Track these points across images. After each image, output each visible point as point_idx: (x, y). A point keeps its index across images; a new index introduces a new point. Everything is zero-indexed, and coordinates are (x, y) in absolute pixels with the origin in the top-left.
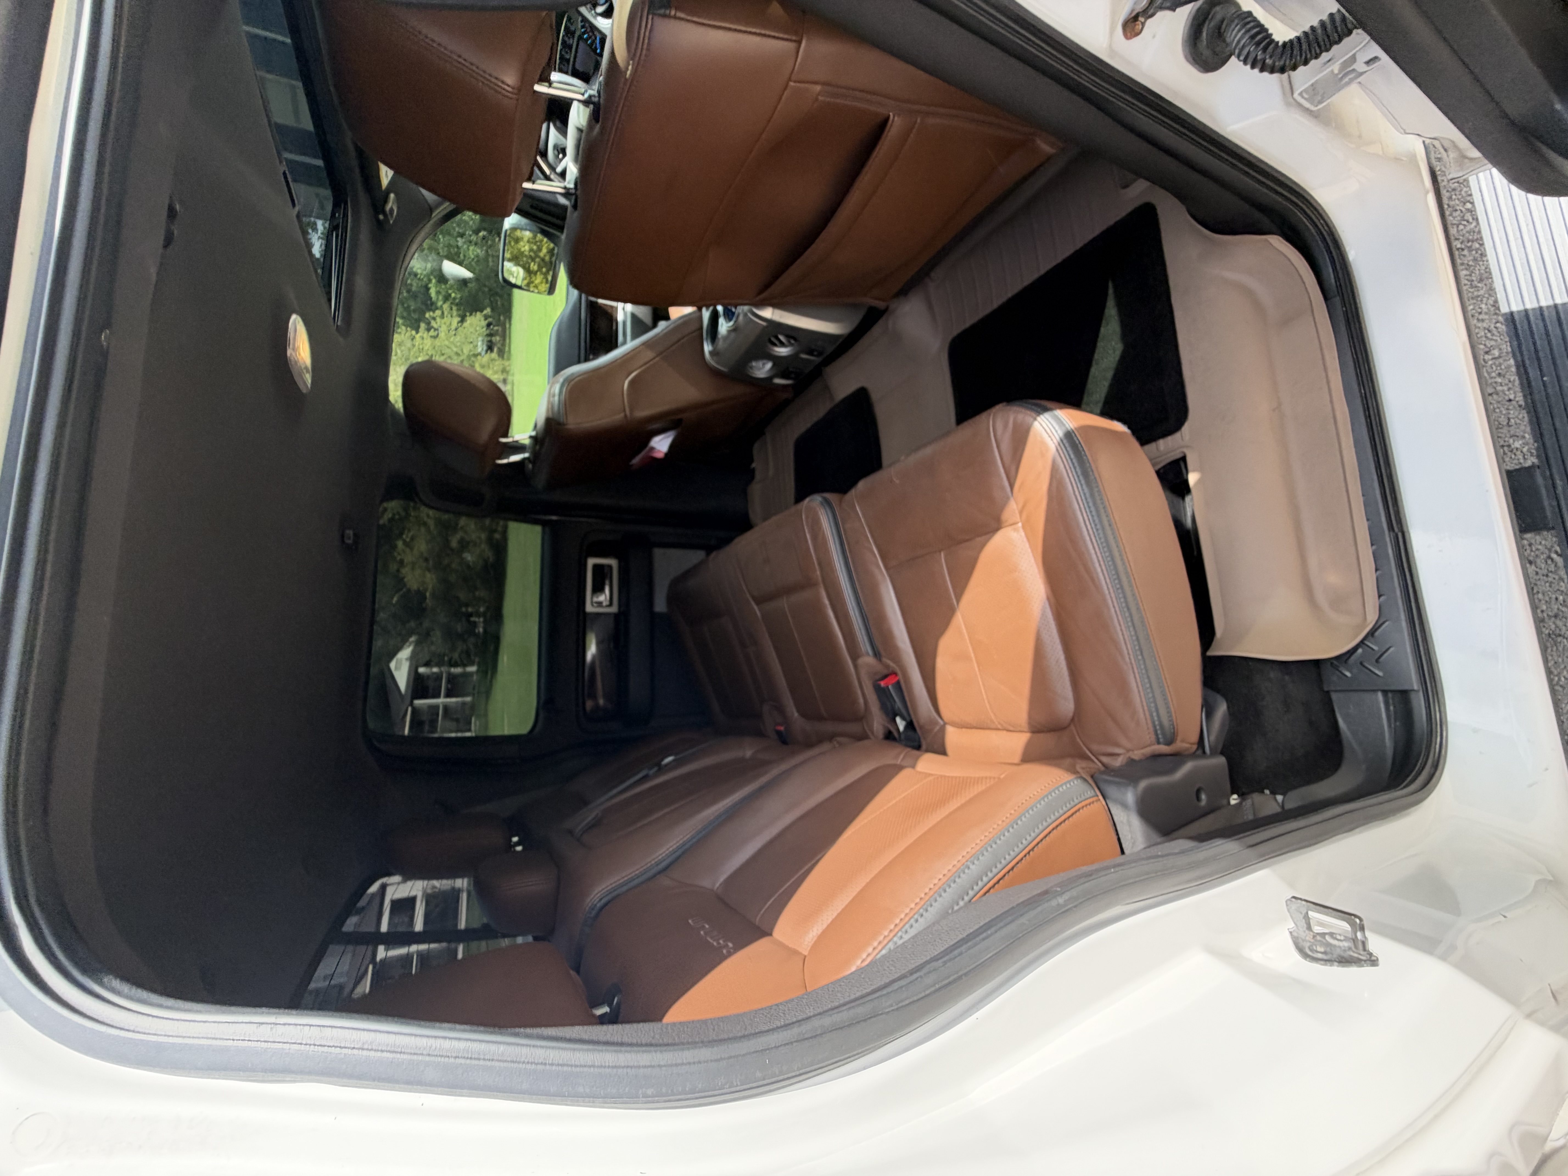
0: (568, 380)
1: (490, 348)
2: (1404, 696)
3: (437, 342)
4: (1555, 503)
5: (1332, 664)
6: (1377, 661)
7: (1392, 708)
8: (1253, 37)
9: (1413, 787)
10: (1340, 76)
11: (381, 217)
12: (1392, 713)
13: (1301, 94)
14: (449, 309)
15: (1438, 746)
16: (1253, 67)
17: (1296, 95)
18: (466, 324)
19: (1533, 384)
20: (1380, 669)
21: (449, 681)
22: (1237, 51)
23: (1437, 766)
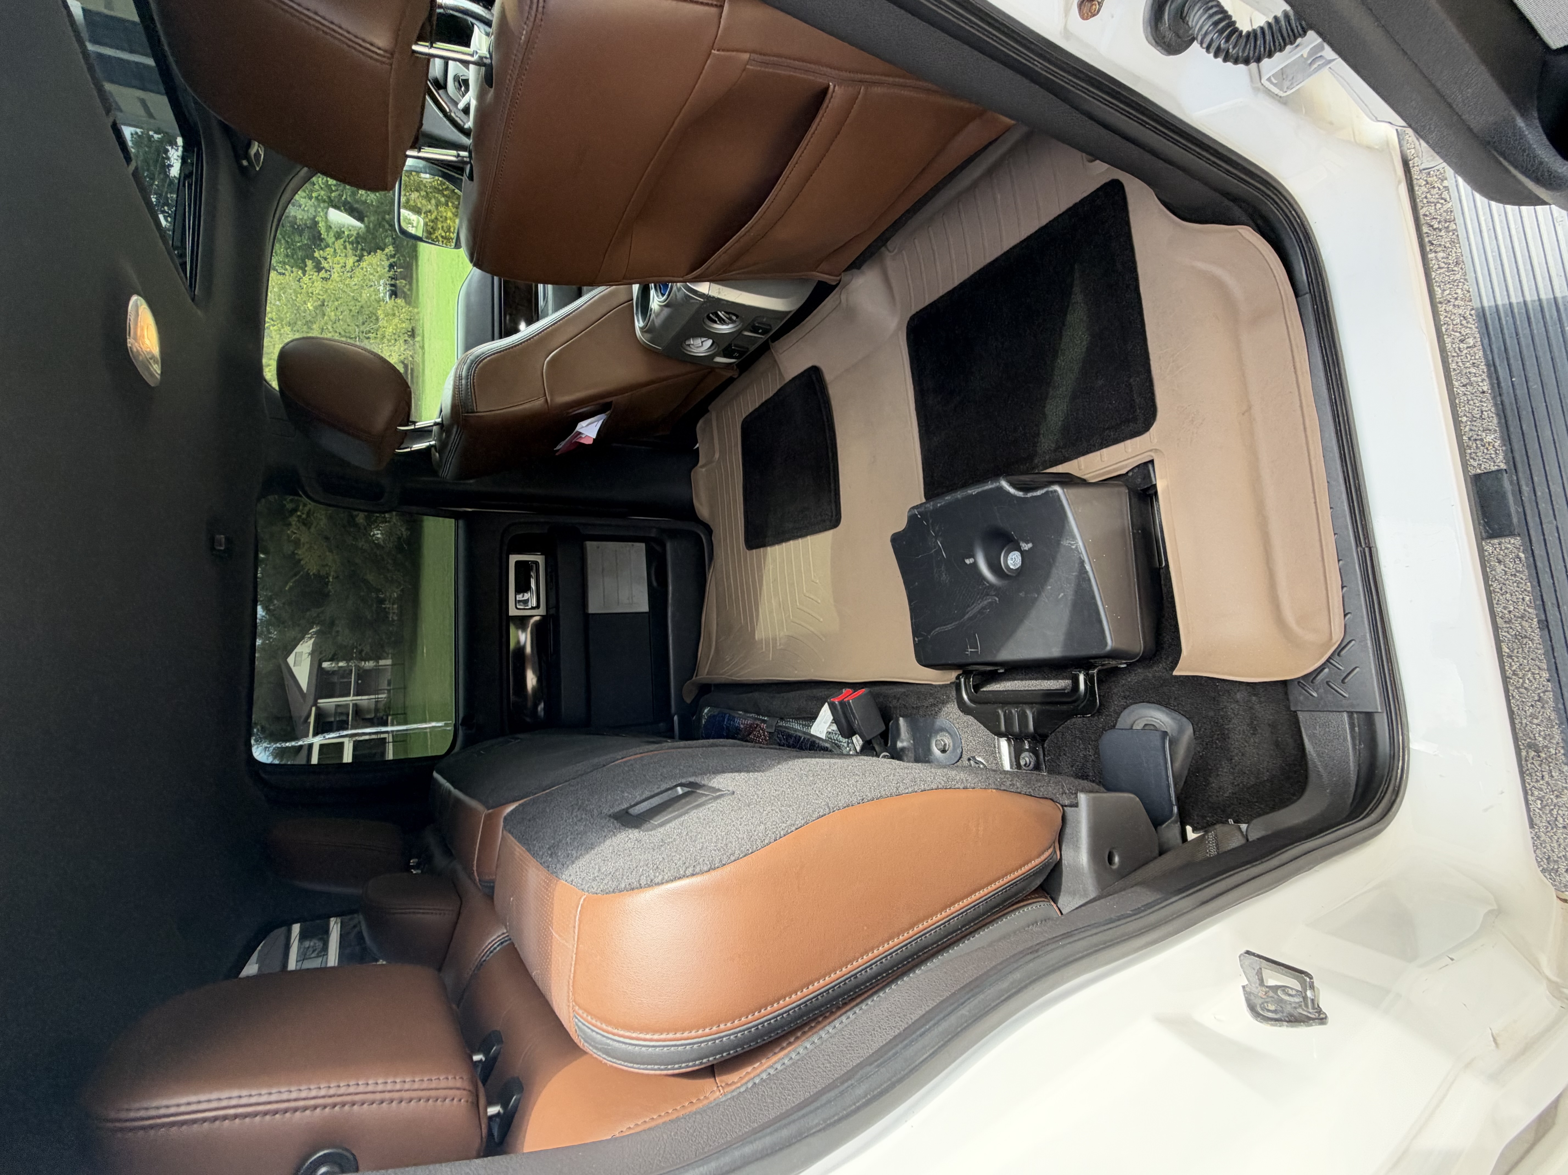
0: (477, 361)
1: (394, 293)
2: (1369, 717)
3: (330, 285)
4: (1520, 510)
5: (1299, 682)
6: (1343, 681)
7: (1357, 729)
8: (1216, 24)
9: (1373, 816)
10: (1309, 62)
11: (245, 163)
12: (1357, 735)
13: (1269, 79)
14: (342, 247)
15: (1399, 771)
16: (1216, 55)
17: (1264, 81)
18: (363, 264)
19: (1503, 384)
20: (1346, 691)
21: (359, 676)
22: (1200, 38)
23: (1397, 792)
